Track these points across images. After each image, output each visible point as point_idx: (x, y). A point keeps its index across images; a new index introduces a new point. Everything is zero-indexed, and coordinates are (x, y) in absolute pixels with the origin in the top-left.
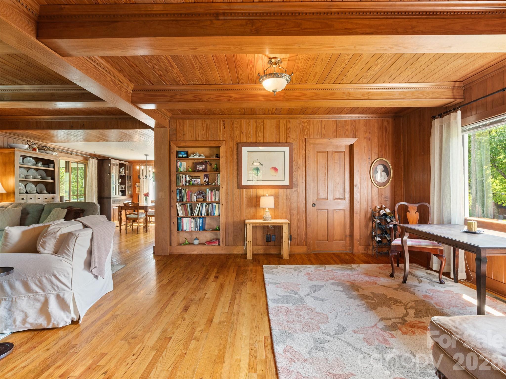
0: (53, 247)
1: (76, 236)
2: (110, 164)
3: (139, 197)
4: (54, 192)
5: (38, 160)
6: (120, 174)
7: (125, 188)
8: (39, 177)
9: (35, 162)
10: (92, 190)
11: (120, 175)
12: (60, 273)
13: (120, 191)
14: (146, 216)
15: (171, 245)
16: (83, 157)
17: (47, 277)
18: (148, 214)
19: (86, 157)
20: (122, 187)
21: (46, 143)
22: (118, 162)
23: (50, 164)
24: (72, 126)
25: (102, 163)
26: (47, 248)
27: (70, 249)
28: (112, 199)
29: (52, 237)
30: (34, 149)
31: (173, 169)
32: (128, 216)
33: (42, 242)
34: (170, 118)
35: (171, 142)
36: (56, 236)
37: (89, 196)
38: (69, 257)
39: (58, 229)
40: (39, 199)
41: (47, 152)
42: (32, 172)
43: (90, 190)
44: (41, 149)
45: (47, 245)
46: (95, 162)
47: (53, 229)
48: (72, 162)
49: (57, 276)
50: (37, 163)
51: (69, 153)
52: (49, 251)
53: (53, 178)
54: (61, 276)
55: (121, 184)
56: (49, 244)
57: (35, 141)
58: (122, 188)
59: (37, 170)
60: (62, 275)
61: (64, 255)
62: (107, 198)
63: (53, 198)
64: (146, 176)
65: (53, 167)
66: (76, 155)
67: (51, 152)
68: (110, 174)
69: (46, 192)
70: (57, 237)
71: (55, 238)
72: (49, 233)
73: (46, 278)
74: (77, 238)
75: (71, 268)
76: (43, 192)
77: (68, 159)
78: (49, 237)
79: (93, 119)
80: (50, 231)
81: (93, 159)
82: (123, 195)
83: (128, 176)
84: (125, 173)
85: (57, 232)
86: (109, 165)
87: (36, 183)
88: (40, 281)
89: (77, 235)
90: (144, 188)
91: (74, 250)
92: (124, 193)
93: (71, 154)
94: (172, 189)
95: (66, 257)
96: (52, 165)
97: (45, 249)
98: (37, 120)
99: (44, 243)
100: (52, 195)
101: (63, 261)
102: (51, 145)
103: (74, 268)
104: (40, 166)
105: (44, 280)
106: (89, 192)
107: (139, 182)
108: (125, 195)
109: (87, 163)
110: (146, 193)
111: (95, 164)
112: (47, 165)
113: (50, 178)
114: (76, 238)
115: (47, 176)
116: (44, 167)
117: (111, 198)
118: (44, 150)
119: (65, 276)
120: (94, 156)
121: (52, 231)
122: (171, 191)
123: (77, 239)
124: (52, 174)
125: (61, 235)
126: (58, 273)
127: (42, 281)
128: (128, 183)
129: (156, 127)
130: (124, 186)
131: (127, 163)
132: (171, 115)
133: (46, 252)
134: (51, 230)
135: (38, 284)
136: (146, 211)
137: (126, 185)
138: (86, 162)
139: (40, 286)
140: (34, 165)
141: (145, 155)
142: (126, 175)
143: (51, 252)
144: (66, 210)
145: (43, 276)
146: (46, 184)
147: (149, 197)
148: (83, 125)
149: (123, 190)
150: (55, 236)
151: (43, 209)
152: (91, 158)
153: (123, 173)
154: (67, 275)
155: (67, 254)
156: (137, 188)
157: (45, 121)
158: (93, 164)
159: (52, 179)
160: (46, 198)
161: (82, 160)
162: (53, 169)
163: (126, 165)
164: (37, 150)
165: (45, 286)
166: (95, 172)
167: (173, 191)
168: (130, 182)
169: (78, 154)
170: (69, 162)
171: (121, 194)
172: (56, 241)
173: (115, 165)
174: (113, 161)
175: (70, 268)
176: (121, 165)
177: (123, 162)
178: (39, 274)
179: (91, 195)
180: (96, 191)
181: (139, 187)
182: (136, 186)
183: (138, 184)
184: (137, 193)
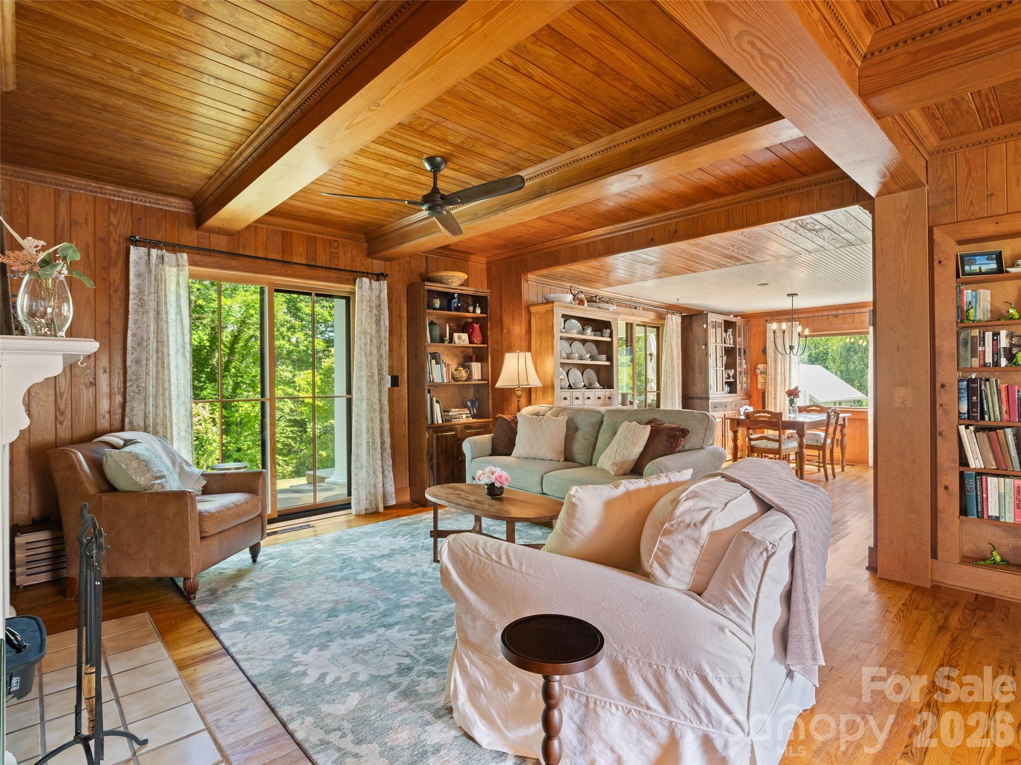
0: (691, 570)
1: (766, 549)
2: (707, 324)
3: (764, 397)
4: (611, 386)
5: (585, 322)
6: (727, 345)
7: (735, 377)
8: (588, 356)
9: (581, 327)
10: (673, 380)
11: (725, 348)
12: (720, 671)
13: (726, 383)
14: (801, 446)
15: (934, 555)
16: (656, 312)
17: (680, 672)
18: (805, 441)
19: (661, 313)
20: (728, 375)
21: (598, 289)
22: (720, 319)
23: (604, 330)
24: (652, 239)
25: (690, 323)
26: (673, 572)
27: (747, 591)
28: (710, 401)
29: (688, 537)
30: (581, 302)
31: (946, 315)
32: (753, 443)
33: (658, 548)
34: (931, 154)
35: (937, 232)
36: (699, 538)
37: (666, 393)
38: (745, 621)
39: (705, 512)
40: (589, 398)
41: (601, 305)
42: (577, 345)
43: (669, 381)
44: (591, 300)
45: (674, 559)
46: (676, 322)
47: (689, 511)
48: (637, 325)
49: (710, 680)
50: (583, 329)
51: (632, 305)
52: (680, 580)
53: (610, 358)
54: (721, 682)
55: (727, 367)
56: (681, 561)
57: (582, 288)
58: (729, 377)
59: (584, 342)
60: (724, 680)
61: (726, 607)
62: (701, 398)
63: (610, 398)
64: (791, 348)
65: (608, 335)
66: (644, 309)
67: (606, 305)
68: (706, 345)
69: (598, 385)
70: (702, 542)
71: (697, 542)
72: (679, 524)
73: (677, 675)
74: (769, 558)
75: (749, 659)
76: (593, 386)
77: (631, 319)
78: (680, 537)
79: (699, 212)
80: (680, 516)
81: (674, 316)
82: (730, 392)
83: (740, 349)
84: (735, 343)
85: (703, 522)
86: (705, 326)
87: (583, 368)
88: (660, 679)
89: (770, 547)
90: (779, 377)
91: (760, 600)
92: (732, 387)
93: (636, 308)
94: (940, 379)
95: (733, 616)
96: (608, 331)
97: (668, 574)
98: (589, 241)
99: (666, 552)
100: (607, 392)
101: (727, 631)
102: (604, 292)
103: (757, 660)
104: (589, 334)
105: (670, 678)
106: (666, 385)
107: (766, 363)
108: (736, 393)
109: (663, 325)
110: (793, 388)
111: (677, 326)
112: (599, 333)
113: (604, 357)
114: (765, 555)
115: (600, 353)
116: (595, 335)
117: (708, 398)
118: (596, 302)
119: (730, 683)
120: (673, 308)
121: (688, 519)
122: (938, 385)
123: (772, 561)
124: (606, 349)
125: (713, 535)
126: (713, 669)
127: (666, 681)
128: (741, 364)
129: (885, 190)
130: (732, 372)
131: (738, 320)
132: (935, 145)
133: (670, 581)
134: (683, 513)
135: (654, 684)
136: (801, 435)
137: (738, 369)
138: (661, 322)
139: (658, 691)
140: (579, 333)
141: (789, 295)
142: (738, 347)
143: (684, 587)
144: (649, 427)
145: (668, 666)
146: (597, 369)
147: (798, 397)
148: (676, 231)
149: (731, 380)
150: (696, 535)
151: (602, 422)
152: (670, 313)
153: (730, 344)
154: (736, 682)
155: (735, 608)
156: (760, 377)
157: (601, 240)
158: (674, 323)
159: (608, 360)
160: (599, 398)
161: (654, 320)
162: (609, 339)
163: (737, 324)
164: (586, 303)
165: (672, 699)
166: (677, 343)
167: (943, 386)
168: (744, 362)
169: (647, 308)
170: (631, 324)
171: (727, 389)
172: (698, 552)
173: (715, 326)
174: (712, 318)
175: (747, 660)
176: (728, 325)
177: (731, 318)
178: (658, 656)
179: (669, 391)
180: (679, 382)
181: (765, 373)
182: (758, 371)
183: (761, 366)
184: (759, 387)
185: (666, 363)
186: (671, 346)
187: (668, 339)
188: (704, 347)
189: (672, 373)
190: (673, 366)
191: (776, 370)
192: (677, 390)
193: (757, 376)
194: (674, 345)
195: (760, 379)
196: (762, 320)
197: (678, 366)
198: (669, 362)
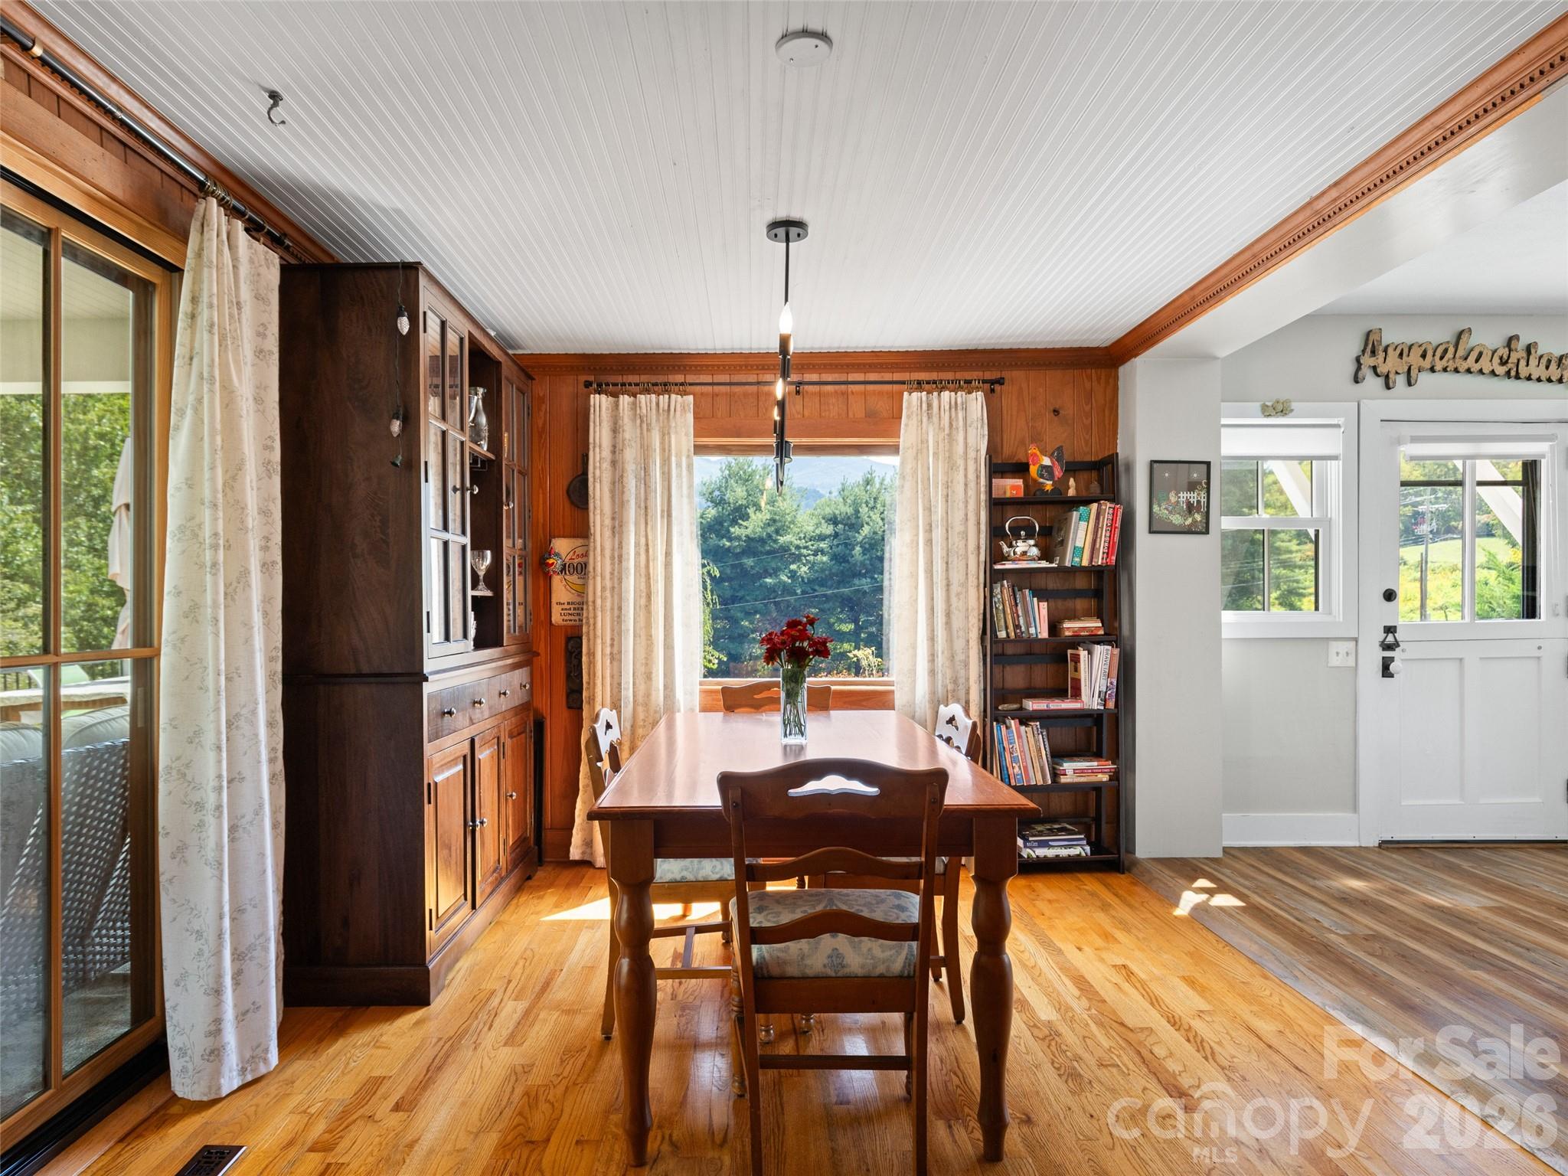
2: (414, 320)
6: (474, 447)
7: (493, 578)
11: (470, 456)
13: (473, 604)
20: (479, 570)
22: (457, 323)
28: (427, 688)
62: (379, 676)
68: (408, 417)
82: (483, 643)
83: (509, 471)
84: (496, 445)
86: (404, 325)
92: (488, 619)
107: (583, 533)
108: (498, 643)
111: (259, 299)
128: (512, 529)
130: (482, 562)
137: (504, 550)
149: (483, 592)
153: (479, 445)
156: (560, 583)
158: (241, 281)
163: (504, 372)
166: (260, 388)
171: (474, 628)
177: (489, 343)
180: (267, 600)
181: (581, 568)
182: (556, 563)
183: (562, 546)
184: (557, 618)
185: (191, 483)
186: (228, 390)
187: (207, 345)
188: (396, 427)
189: (233, 545)
190: (237, 507)
191: (619, 558)
192: (258, 641)
193: (548, 578)
194: (245, 389)
195: (561, 591)
196: (568, 387)
197: (264, 512)
198: (211, 483)
